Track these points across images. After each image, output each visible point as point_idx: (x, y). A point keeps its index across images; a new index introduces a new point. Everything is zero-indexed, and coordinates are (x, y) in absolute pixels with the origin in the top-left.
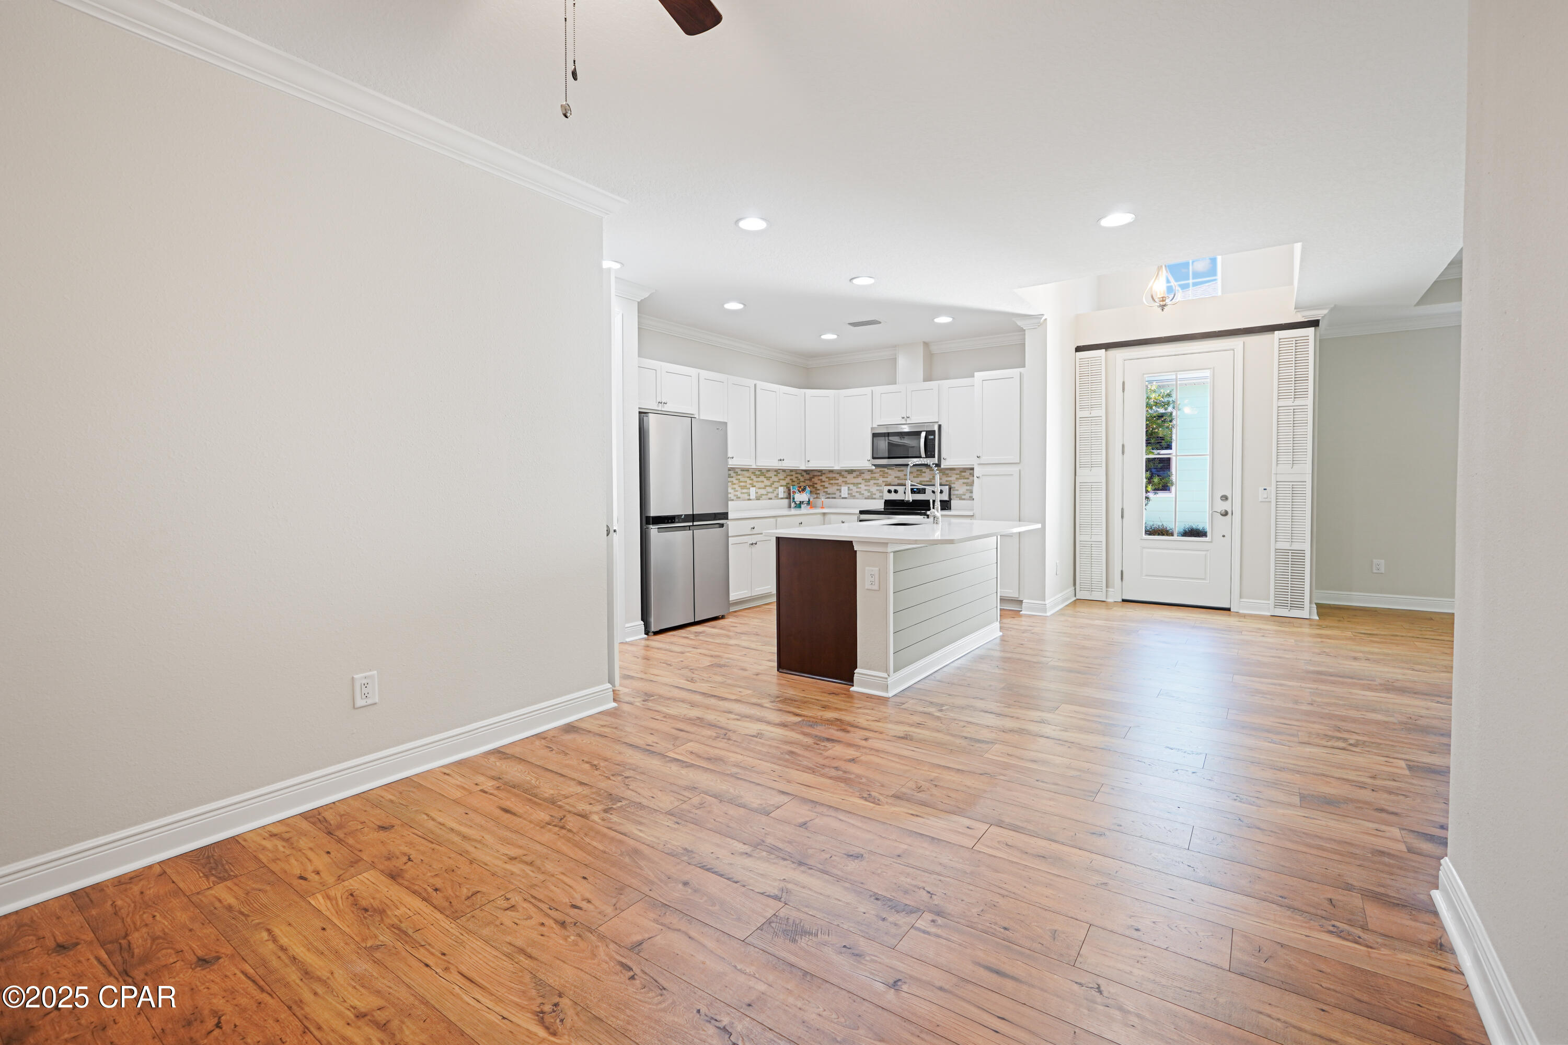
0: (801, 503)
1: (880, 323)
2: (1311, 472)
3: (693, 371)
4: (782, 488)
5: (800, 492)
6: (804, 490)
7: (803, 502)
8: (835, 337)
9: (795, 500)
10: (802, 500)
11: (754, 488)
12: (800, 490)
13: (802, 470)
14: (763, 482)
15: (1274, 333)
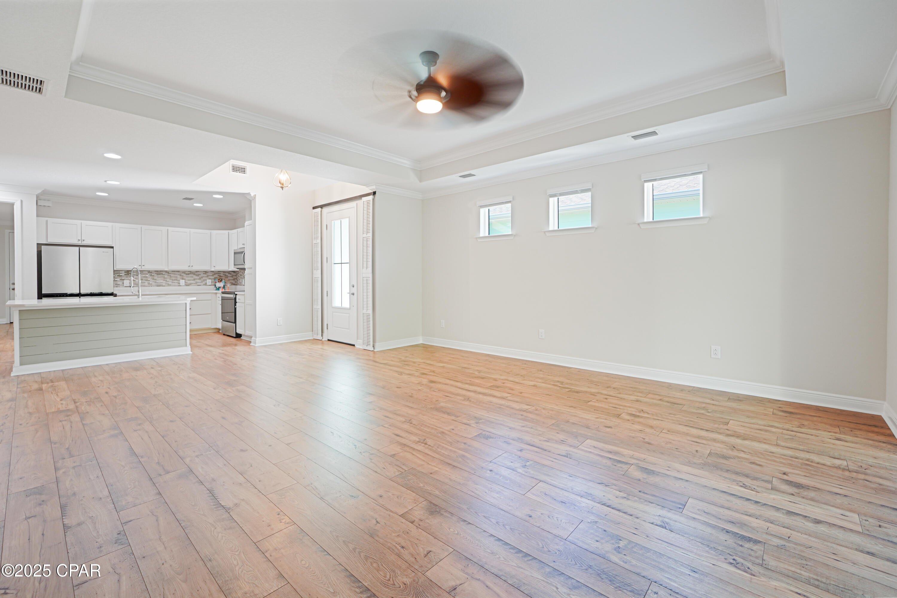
0: (219, 288)
1: (193, 199)
2: (372, 272)
3: (109, 224)
4: (210, 280)
5: (219, 282)
6: (221, 281)
7: (220, 287)
8: (202, 205)
9: (216, 286)
10: (220, 286)
11: (184, 281)
12: (219, 281)
13: (230, 271)
14: (193, 277)
15: (362, 199)
